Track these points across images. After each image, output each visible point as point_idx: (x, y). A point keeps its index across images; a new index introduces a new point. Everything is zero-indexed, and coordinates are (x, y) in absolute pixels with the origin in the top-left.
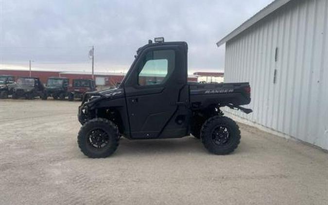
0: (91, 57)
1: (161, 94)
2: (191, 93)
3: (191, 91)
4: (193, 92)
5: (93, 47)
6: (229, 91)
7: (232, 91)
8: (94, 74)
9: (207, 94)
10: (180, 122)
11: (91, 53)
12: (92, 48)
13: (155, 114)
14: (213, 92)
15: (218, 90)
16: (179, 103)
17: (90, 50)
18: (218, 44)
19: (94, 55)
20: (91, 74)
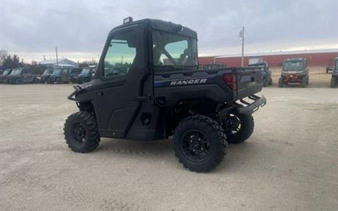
0: (241, 39)
1: (122, 86)
2: (155, 85)
3: (155, 82)
4: (157, 83)
5: (243, 27)
6: (201, 82)
7: (204, 81)
8: (244, 56)
9: (173, 86)
10: (147, 121)
11: (241, 34)
12: (242, 29)
13: (120, 110)
14: (180, 83)
15: (186, 81)
16: (142, 97)
17: (240, 31)
19: (244, 36)
20: (241, 56)
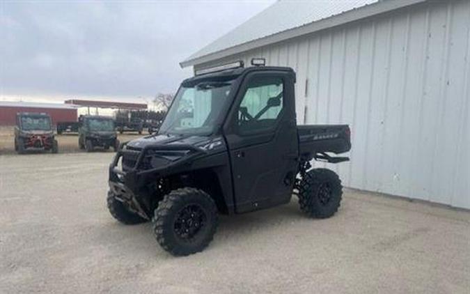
1: (270, 143)
2: (301, 141)
3: (301, 137)
9: (316, 141)
14: (321, 137)
18: (182, 65)
